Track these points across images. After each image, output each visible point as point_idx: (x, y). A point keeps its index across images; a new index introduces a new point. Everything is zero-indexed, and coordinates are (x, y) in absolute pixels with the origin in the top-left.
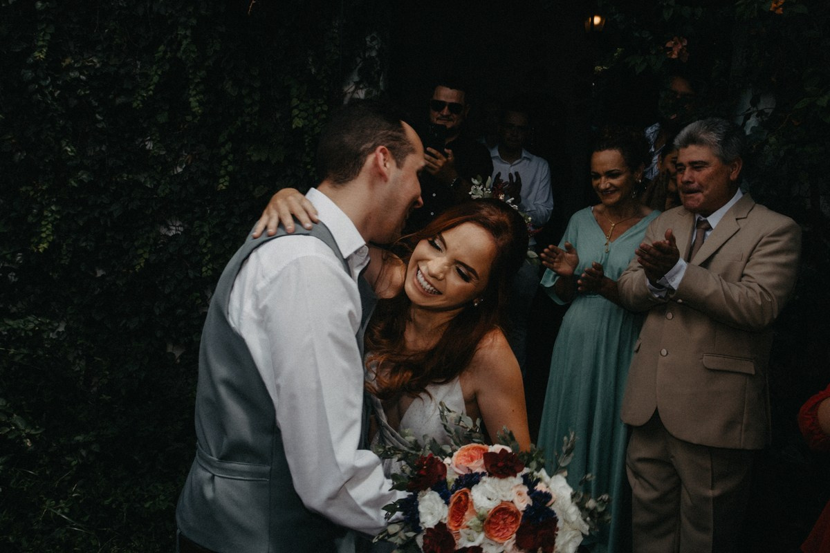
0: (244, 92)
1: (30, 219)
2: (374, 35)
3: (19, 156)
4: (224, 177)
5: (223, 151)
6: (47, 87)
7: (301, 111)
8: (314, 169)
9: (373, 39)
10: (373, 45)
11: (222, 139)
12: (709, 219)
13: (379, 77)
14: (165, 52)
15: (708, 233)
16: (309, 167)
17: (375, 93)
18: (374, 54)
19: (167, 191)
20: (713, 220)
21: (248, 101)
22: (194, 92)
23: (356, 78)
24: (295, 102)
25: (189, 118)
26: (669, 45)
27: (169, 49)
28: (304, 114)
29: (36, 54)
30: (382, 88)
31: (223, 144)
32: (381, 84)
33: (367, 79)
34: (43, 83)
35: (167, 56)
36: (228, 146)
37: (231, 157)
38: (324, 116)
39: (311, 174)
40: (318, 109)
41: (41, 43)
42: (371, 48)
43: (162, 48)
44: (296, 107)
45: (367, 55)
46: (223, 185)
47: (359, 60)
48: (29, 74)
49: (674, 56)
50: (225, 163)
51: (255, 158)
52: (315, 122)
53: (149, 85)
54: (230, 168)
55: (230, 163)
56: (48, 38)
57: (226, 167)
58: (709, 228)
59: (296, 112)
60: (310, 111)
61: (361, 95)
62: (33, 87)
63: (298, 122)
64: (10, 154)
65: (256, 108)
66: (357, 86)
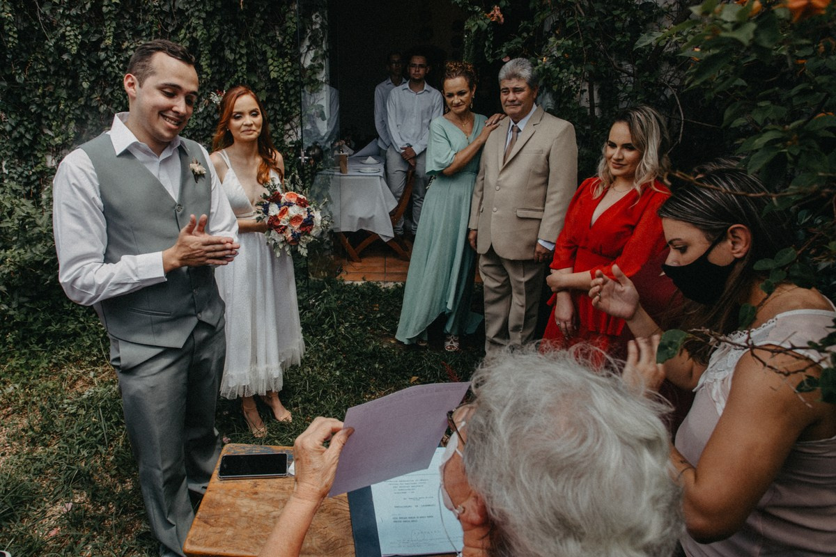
0: (237, 57)
2: (317, 14)
6: (115, 62)
7: (275, 67)
8: (286, 104)
9: (317, 17)
10: (317, 20)
12: (519, 125)
13: (322, 42)
14: (186, 34)
16: (283, 103)
17: (320, 52)
18: (318, 26)
19: (195, 124)
20: (521, 125)
23: (308, 44)
24: (270, 61)
27: (188, 32)
28: (277, 69)
29: (107, 41)
30: (325, 49)
32: (324, 46)
33: (315, 43)
34: (113, 60)
35: (187, 37)
38: (289, 69)
39: (285, 107)
40: (285, 65)
41: (108, 34)
42: (316, 23)
43: (183, 31)
44: (272, 64)
45: (314, 27)
47: (309, 31)
48: (102, 55)
52: (284, 73)
56: (112, 29)
58: (519, 131)
59: (271, 68)
60: (281, 67)
61: (311, 54)
62: (106, 63)
63: (273, 75)
64: (97, 107)
65: (245, 67)
66: (309, 48)
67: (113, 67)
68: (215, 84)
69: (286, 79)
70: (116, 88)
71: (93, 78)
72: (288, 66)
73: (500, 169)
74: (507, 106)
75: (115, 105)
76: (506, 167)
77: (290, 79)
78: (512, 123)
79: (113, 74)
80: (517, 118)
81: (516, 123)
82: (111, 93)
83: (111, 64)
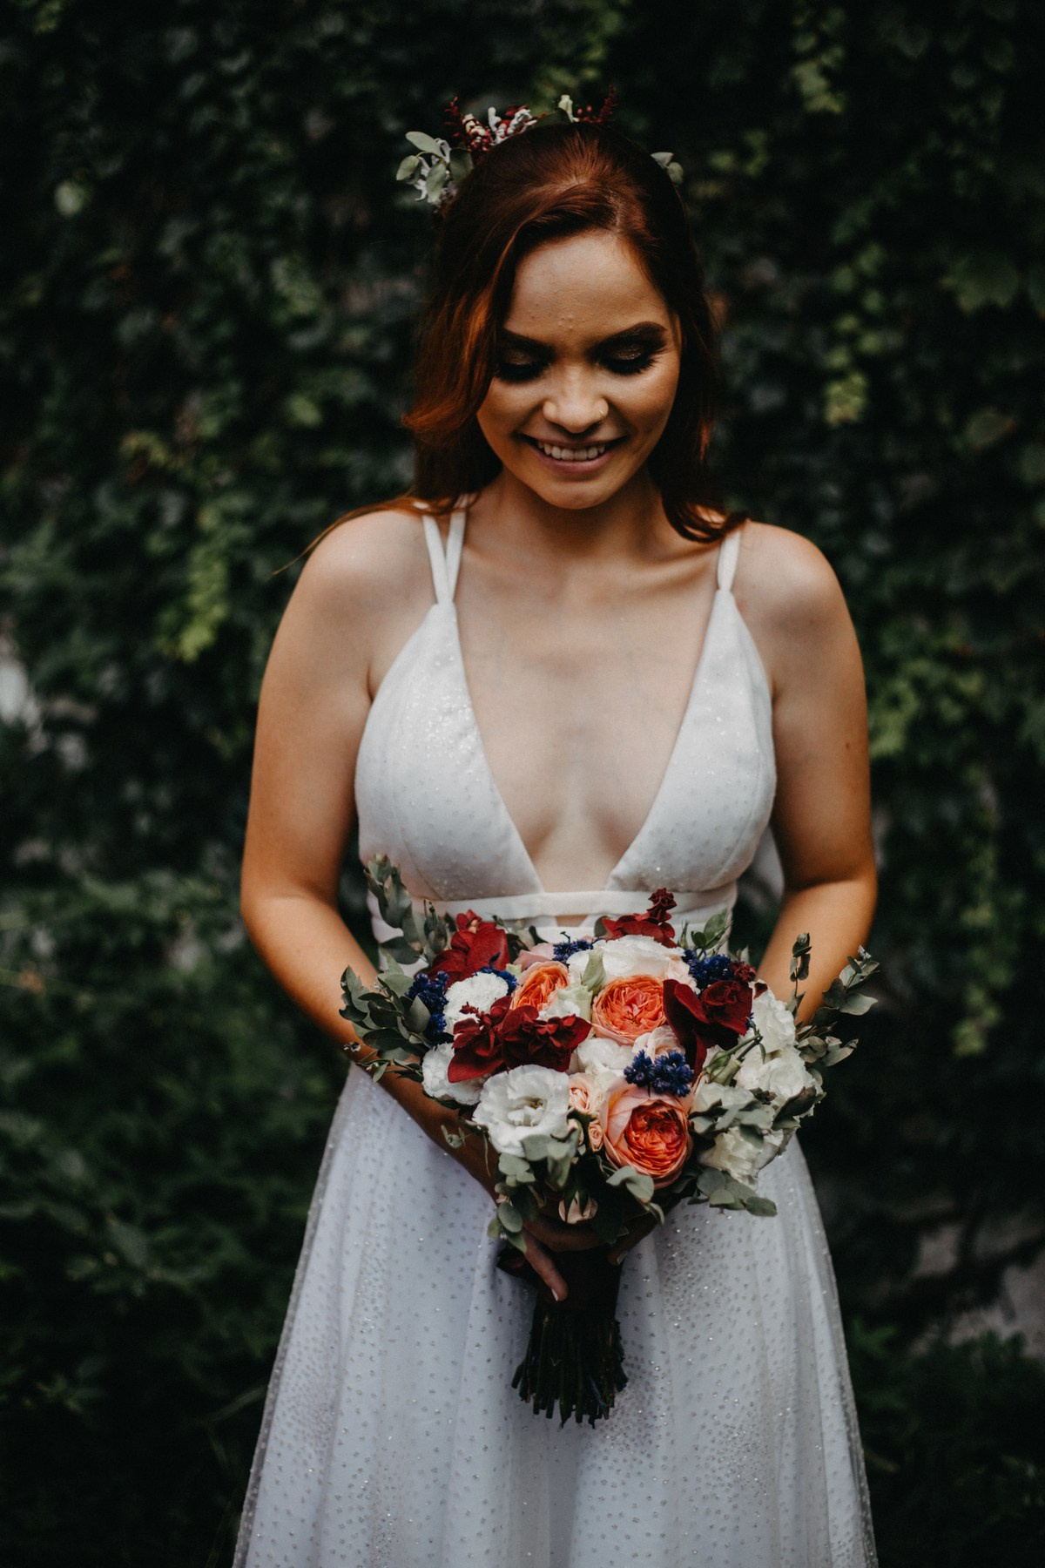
0: (952, 45)
1: (157, 544)
3: (133, 327)
4: (840, 375)
5: (843, 279)
6: (238, 78)
11: (841, 233)
21: (962, 79)
25: (723, 161)
31: (847, 254)
36: (869, 260)
37: (873, 301)
50: (848, 323)
51: (970, 299)
53: (584, 48)
54: (871, 343)
55: (870, 322)
57: (852, 339)
62: (192, 85)
64: (108, 319)
65: (993, 106)
67: (228, 107)
68: (779, 210)
70: (220, 215)
71: (111, 168)
75: (199, 313)
79: (221, 143)
82: (193, 245)
83: (216, 91)
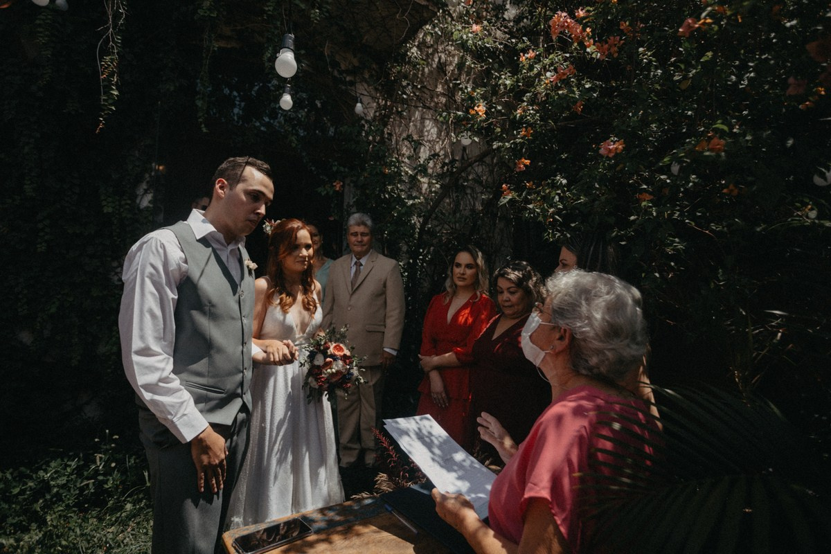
0: (65, 187)
4: (40, 243)
7: (108, 203)
11: (39, 217)
12: (361, 261)
15: (362, 267)
17: (159, 196)
20: (363, 261)
21: (68, 193)
22: (29, 182)
23: (145, 187)
24: (103, 197)
26: (334, 184)
28: (112, 205)
31: (41, 221)
33: (153, 187)
36: (46, 223)
37: (47, 230)
38: (127, 207)
46: (42, 248)
47: (147, 176)
49: (338, 189)
51: (70, 231)
52: (122, 210)
55: (47, 234)
57: (42, 237)
58: (361, 265)
59: (104, 203)
60: (117, 203)
61: (149, 197)
63: (108, 209)
65: (75, 198)
66: (146, 192)
69: (124, 215)
72: (127, 204)
73: (351, 293)
74: (355, 245)
76: (354, 292)
77: (129, 216)
78: (355, 260)
80: (360, 256)
81: (359, 259)
